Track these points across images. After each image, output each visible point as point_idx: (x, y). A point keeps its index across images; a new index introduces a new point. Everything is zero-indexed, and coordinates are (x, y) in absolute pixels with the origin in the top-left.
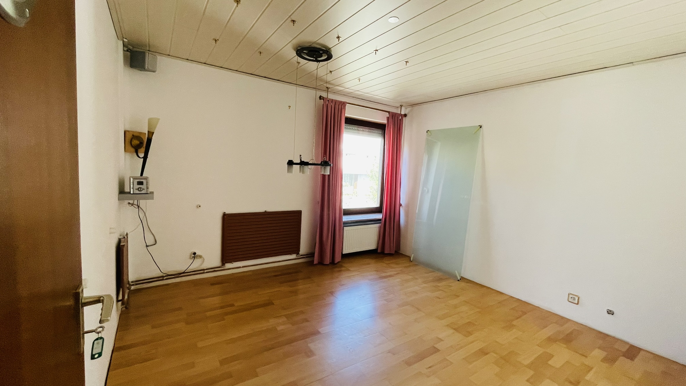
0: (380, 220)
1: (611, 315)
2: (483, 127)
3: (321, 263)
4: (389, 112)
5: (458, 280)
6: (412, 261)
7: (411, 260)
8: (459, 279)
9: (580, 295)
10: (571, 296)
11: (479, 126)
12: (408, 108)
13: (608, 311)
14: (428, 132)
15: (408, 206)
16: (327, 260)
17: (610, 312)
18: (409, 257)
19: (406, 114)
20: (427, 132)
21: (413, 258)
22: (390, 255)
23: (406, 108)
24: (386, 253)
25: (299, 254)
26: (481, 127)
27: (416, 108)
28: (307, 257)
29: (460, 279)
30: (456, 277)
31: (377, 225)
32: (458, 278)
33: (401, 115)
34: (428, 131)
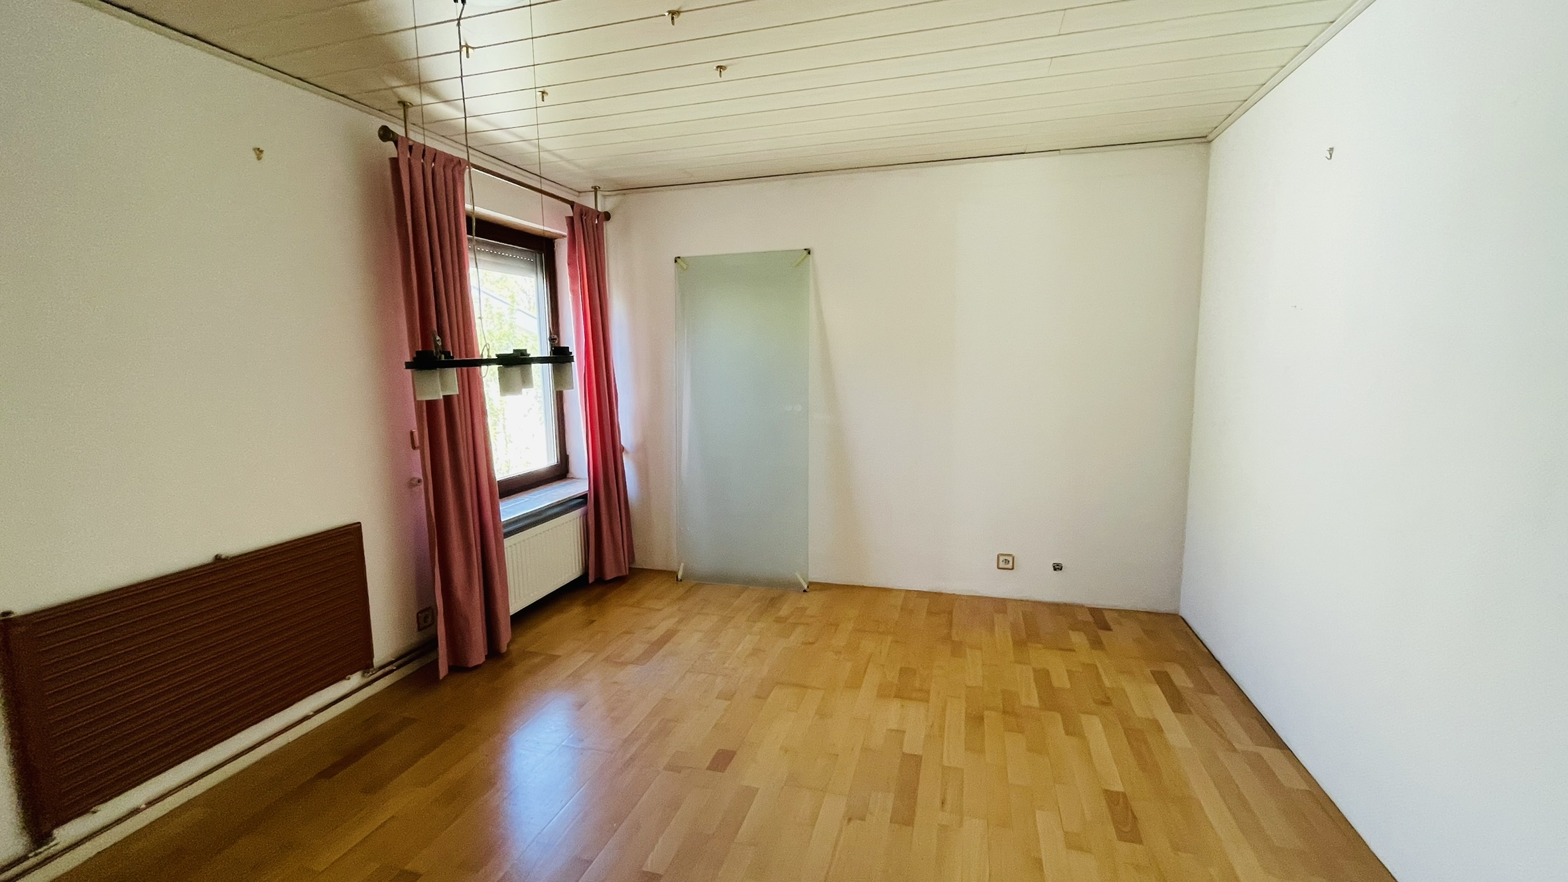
0: (584, 497)
1: (1060, 572)
2: (816, 254)
3: (459, 667)
4: (572, 204)
5: (805, 591)
6: (681, 580)
7: (679, 577)
8: (806, 587)
9: (1014, 554)
10: (1002, 558)
11: (805, 250)
12: (610, 196)
13: (1054, 567)
14: (678, 260)
15: (642, 448)
16: (478, 653)
17: (1057, 567)
18: (673, 574)
19: (607, 212)
20: (676, 261)
21: (684, 572)
22: (620, 580)
23: (605, 196)
24: (609, 579)
25: (373, 666)
26: (809, 253)
27: (633, 198)
28: (398, 667)
29: (808, 587)
30: (800, 585)
31: (577, 514)
32: (802, 587)
33: (598, 214)
34: (679, 257)
